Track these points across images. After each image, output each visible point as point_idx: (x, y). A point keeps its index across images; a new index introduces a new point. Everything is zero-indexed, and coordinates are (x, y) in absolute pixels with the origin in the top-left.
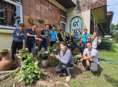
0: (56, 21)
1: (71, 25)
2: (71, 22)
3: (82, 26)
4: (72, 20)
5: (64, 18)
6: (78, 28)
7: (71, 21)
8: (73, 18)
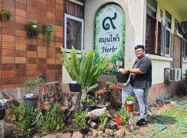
0: (50, 15)
1: (97, 26)
2: (98, 18)
3: (124, 30)
4: (99, 10)
5: (78, 5)
6: (114, 36)
7: (97, 14)
8: (103, 6)
